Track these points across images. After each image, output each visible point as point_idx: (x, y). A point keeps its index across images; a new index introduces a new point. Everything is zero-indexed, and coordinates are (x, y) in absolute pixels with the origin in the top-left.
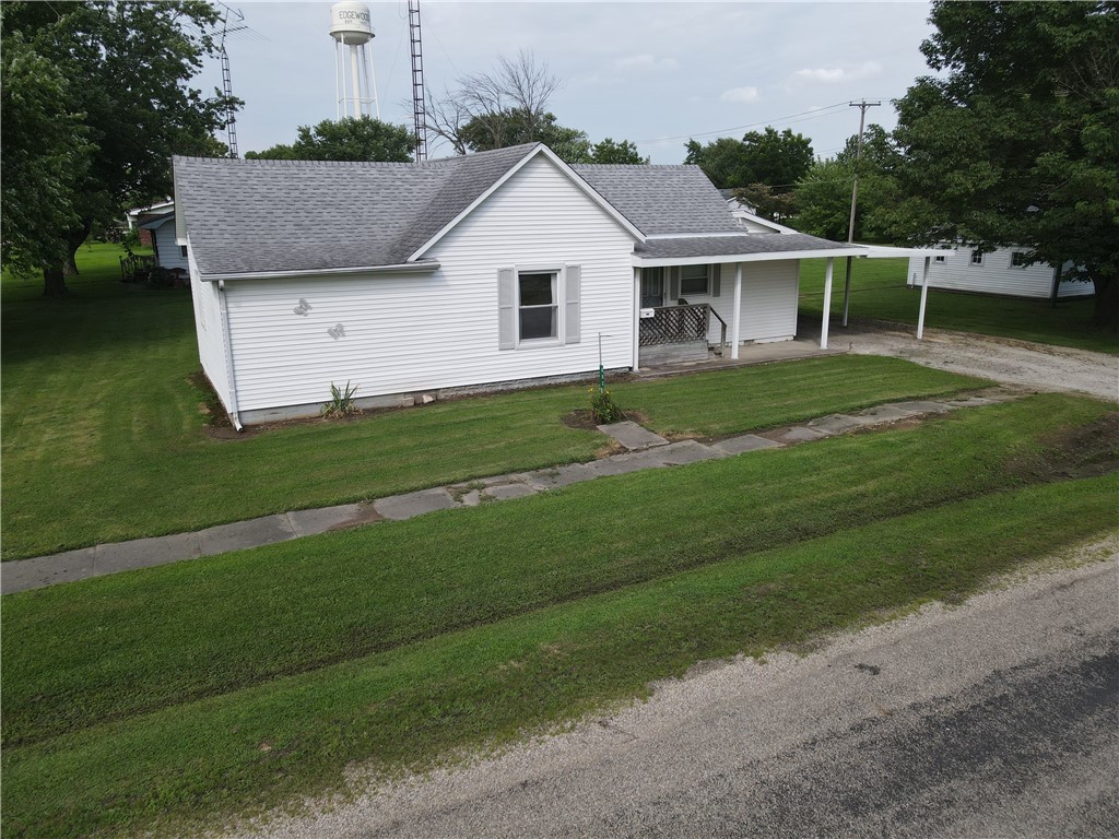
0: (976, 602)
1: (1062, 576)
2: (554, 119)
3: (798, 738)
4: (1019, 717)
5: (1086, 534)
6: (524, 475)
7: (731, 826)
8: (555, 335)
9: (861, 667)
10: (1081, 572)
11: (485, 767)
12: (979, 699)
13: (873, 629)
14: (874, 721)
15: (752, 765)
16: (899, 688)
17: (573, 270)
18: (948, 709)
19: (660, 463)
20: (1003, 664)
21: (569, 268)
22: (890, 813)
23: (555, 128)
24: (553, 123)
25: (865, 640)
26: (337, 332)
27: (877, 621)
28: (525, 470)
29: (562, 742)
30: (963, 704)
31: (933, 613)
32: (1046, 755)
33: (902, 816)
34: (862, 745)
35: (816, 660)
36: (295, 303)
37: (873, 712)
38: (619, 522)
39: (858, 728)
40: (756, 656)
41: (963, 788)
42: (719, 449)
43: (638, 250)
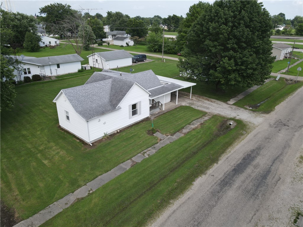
0: (220, 162)
1: (226, 156)
2: (71, 7)
3: (210, 186)
4: (228, 179)
5: (227, 148)
6: (150, 149)
7: (210, 197)
8: (137, 114)
9: (212, 175)
10: (228, 155)
11: (183, 197)
12: (224, 177)
13: (211, 169)
14: (216, 182)
15: (208, 190)
16: (217, 177)
17: (140, 102)
18: (222, 179)
19: (168, 142)
20: (225, 172)
21: (139, 102)
22: (222, 192)
23: (71, 10)
24: (70, 8)
25: (210, 171)
26: (105, 123)
27: (210, 168)
28: (150, 147)
29: (188, 193)
30: (223, 178)
31: (215, 166)
32: (232, 183)
33: (223, 192)
34: (216, 186)
35: (207, 175)
36: (98, 120)
37: (216, 181)
38: (171, 156)
39: (215, 184)
40: (201, 176)
41: (226, 188)
42: (175, 137)
43: (150, 96)
